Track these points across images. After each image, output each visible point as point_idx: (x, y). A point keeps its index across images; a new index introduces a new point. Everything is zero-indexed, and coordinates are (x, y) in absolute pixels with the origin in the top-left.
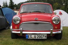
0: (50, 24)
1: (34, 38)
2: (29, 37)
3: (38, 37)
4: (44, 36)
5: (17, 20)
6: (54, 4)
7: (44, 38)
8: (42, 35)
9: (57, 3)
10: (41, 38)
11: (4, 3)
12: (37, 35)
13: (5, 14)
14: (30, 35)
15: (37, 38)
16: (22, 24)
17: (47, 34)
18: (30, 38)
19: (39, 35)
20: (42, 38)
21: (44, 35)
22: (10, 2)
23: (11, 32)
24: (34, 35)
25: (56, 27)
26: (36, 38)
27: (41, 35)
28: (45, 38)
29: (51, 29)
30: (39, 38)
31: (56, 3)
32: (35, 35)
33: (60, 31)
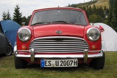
0: (83, 41)
1: (56, 66)
2: (46, 64)
3: (63, 64)
4: (73, 63)
5: (26, 35)
6: (91, 17)
7: (73, 65)
8: (70, 60)
9: (95, 14)
10: (67, 66)
11: (4, 14)
12: (59, 61)
13: (5, 31)
14: (48, 60)
15: (61, 65)
16: (35, 41)
17: (79, 59)
18: (48, 66)
19: (63, 61)
20: (70, 66)
21: (73, 60)
22: (14, 13)
23: (15, 56)
24: (55, 61)
25: (93, 47)
26: (59, 66)
27: (67, 60)
28: (75, 66)
29: (85, 50)
30: (63, 66)
31: (93, 14)
32: (57, 61)
33: (100, 52)
